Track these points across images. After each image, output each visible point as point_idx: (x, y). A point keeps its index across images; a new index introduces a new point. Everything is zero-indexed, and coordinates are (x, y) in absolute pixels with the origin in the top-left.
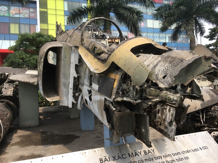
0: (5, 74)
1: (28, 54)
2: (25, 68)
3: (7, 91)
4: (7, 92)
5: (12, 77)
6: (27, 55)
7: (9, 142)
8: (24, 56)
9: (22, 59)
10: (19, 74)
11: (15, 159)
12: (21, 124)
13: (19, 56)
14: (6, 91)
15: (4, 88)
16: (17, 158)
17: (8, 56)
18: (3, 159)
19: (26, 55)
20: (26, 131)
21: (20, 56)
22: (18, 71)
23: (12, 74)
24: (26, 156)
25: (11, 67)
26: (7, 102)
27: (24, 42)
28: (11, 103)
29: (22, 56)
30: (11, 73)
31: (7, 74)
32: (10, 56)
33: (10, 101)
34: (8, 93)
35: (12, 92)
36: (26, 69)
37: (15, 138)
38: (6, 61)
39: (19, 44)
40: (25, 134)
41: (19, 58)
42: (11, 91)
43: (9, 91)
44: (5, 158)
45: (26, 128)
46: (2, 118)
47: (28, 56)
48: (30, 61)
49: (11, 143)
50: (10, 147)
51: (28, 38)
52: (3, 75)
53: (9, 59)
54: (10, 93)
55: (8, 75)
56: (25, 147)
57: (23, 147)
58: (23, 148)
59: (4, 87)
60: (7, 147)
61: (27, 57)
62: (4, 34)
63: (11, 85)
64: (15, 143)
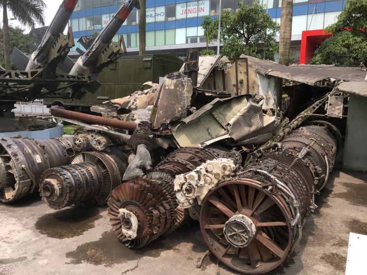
0: (329, 80)
1: (359, 36)
2: (362, 67)
3: (333, 109)
4: (333, 111)
5: (343, 87)
6: (356, 38)
7: (330, 189)
8: (351, 41)
9: (346, 47)
10: (355, 81)
11: (345, 221)
12: (345, 164)
13: (341, 43)
14: (331, 109)
15: (329, 104)
16: (349, 220)
17: (324, 43)
18: (327, 215)
19: (354, 38)
20: (355, 176)
21: (343, 41)
22: (350, 75)
23: (342, 81)
24: (363, 223)
25: (332, 65)
26: (328, 125)
27: (354, 15)
28: (335, 128)
29: (346, 42)
30: (340, 78)
31: (332, 80)
32: (326, 43)
33: (333, 124)
34: (334, 113)
35: (341, 112)
36: (363, 69)
37: (339, 185)
38: (320, 52)
39: (343, 21)
40: (353, 182)
41: (341, 45)
42: (339, 109)
43: (337, 109)
44: (328, 215)
45: (353, 172)
46: (327, 152)
47: (359, 39)
48: (362, 49)
49: (333, 193)
50: (333, 198)
51: (363, 5)
52: (326, 81)
53: (325, 47)
54: (339, 113)
55: (335, 82)
56: (357, 205)
57: (355, 205)
58: (356, 207)
59: (329, 101)
60: (328, 196)
61: (357, 43)
62: (316, 4)
63: (339, 98)
64: (340, 194)
